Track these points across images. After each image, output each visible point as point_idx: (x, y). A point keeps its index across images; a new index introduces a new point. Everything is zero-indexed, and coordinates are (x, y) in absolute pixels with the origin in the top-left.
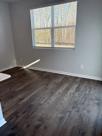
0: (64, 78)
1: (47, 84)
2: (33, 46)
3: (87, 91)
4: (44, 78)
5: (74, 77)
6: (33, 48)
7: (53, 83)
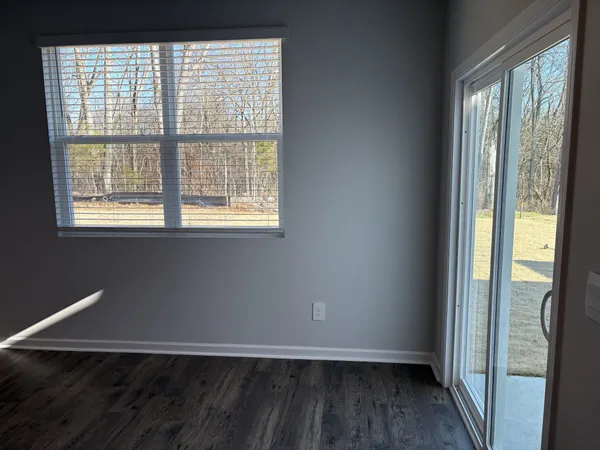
0: (247, 380)
1: (174, 432)
2: (59, 223)
3: (374, 427)
4: (139, 393)
5: (288, 361)
6: (60, 234)
7: (203, 413)
